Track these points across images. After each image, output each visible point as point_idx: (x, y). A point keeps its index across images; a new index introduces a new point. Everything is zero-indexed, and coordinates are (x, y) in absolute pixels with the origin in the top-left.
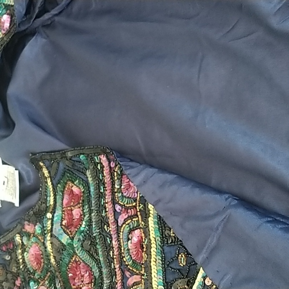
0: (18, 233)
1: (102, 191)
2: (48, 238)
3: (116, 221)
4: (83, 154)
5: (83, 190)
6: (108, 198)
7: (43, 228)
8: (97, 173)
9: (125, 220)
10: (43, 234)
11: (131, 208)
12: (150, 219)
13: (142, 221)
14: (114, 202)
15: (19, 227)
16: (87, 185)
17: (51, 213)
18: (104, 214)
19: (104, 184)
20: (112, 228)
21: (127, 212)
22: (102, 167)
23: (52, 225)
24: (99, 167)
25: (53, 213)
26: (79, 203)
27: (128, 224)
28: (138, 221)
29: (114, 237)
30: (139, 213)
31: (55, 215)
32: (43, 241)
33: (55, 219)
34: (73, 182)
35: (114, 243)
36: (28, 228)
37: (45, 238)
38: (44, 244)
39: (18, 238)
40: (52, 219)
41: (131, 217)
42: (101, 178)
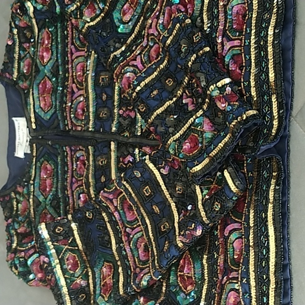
0: (13, 191)
1: (66, 169)
2: (32, 197)
3: (71, 188)
4: (58, 144)
5: (53, 168)
6: (69, 175)
7: (28, 190)
8: (64, 157)
9: (77, 188)
10: (29, 194)
11: (80, 180)
12: (91, 188)
13: (86, 188)
14: (73, 176)
15: (14, 188)
16: (56, 164)
17: (33, 180)
18: (65, 184)
19: (67, 165)
20: (69, 192)
21: (78, 183)
22: (67, 154)
23: (34, 188)
24: (65, 154)
25: (34, 180)
26: (51, 176)
27: (78, 190)
28: (83, 189)
29: (71, 198)
30: (84, 184)
31: (35, 182)
32: (28, 198)
33: (35, 185)
34: (48, 162)
35: (71, 201)
36: (20, 189)
37: (29, 197)
38: (28, 200)
39: (13, 195)
40: (34, 184)
41: (79, 186)
42: (66, 161)
